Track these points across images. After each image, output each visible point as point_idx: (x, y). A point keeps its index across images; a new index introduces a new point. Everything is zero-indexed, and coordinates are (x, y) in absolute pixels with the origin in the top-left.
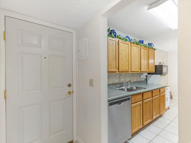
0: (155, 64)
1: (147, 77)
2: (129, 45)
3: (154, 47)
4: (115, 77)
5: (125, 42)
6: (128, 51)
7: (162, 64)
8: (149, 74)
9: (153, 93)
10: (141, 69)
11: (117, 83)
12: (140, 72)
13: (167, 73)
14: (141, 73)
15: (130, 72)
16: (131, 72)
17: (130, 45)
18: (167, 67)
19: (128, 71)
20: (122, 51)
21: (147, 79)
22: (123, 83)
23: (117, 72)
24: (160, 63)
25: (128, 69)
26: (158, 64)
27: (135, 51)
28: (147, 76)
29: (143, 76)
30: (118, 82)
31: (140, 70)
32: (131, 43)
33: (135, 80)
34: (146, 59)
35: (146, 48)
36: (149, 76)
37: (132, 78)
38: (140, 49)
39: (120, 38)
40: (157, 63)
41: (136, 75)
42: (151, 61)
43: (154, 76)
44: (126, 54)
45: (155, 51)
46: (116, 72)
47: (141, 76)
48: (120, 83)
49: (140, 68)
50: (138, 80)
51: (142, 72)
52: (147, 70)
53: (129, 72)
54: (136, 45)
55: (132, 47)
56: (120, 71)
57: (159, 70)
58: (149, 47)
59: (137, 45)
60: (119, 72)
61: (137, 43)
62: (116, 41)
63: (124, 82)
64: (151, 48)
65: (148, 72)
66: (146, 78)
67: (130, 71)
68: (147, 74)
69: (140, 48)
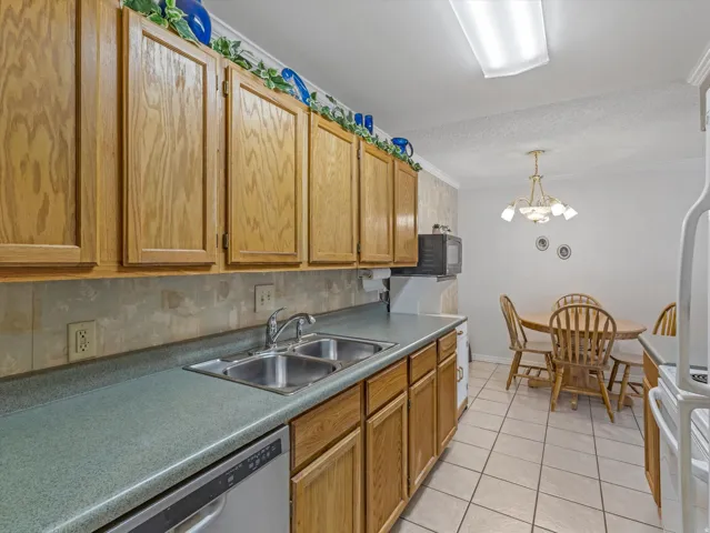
0: (420, 232)
1: (388, 288)
2: (295, 114)
3: (415, 159)
4: (225, 296)
5: (271, 94)
6: (289, 149)
7: (442, 231)
8: (396, 271)
9: (413, 364)
10: (362, 250)
11: (238, 330)
12: (355, 266)
13: (458, 268)
14: (364, 270)
15: (304, 267)
16: (310, 264)
17: (302, 116)
18: (458, 242)
19: (289, 260)
20: (253, 139)
21: (387, 293)
22: (268, 325)
23: (218, 269)
24: (436, 227)
25: (293, 251)
26: (429, 232)
27: (333, 160)
28: (387, 282)
29: (374, 285)
30: (245, 323)
31: (354, 258)
32: (309, 110)
33: (336, 305)
34: (383, 203)
35: (381, 154)
36: (395, 280)
37: (325, 294)
38: (358, 154)
39: (240, 58)
40: (425, 229)
41: (343, 277)
42: (404, 221)
43: (414, 281)
44: (281, 165)
45: (420, 173)
46: (207, 266)
47: (367, 283)
48: (253, 329)
49: (359, 247)
50: (353, 304)
51: (365, 263)
52: (388, 258)
53: (297, 265)
54: (335, 126)
55: (318, 134)
56: (235, 258)
57: (432, 256)
58: (394, 154)
59: (344, 128)
60: (228, 265)
61: (340, 121)
62: (204, 66)
63: (274, 322)
64: (404, 160)
65: (393, 265)
66: (385, 290)
67: (305, 258)
68: (387, 274)
69: (359, 149)
